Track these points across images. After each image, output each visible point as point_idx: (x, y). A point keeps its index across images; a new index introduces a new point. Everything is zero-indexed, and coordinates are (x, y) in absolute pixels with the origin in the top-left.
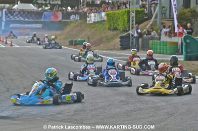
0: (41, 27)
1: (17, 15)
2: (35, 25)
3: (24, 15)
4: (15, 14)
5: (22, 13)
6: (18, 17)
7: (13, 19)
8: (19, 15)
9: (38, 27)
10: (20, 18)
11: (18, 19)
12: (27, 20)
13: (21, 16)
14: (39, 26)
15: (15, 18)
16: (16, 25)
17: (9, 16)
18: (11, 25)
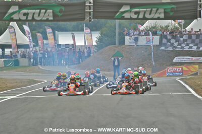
3: (197, 41)
8: (189, 41)
10: (191, 45)
11: (187, 48)
13: (193, 42)
15: (183, 45)
16: (183, 58)
17: (173, 43)
18: (176, 58)
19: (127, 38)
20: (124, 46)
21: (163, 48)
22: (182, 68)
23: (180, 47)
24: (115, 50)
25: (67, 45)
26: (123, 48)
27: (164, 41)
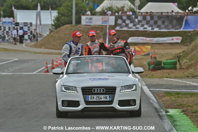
0: (179, 41)
1: (140, 21)
2: (171, 38)
3: (152, 22)
4: (136, 20)
5: (148, 18)
6: (143, 26)
7: (134, 29)
8: (144, 22)
9: (175, 41)
10: (145, 26)
11: (141, 29)
12: (156, 29)
13: (148, 23)
14: (177, 39)
15: (138, 26)
16: (138, 39)
17: (128, 24)
18: (130, 38)
19: (83, 18)
20: (80, 25)
21: (118, 28)
22: (135, 49)
23: (135, 27)
24: (71, 29)
25: (25, 24)
26: (79, 27)
27: (120, 21)
